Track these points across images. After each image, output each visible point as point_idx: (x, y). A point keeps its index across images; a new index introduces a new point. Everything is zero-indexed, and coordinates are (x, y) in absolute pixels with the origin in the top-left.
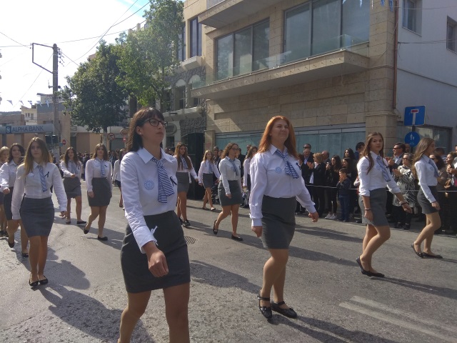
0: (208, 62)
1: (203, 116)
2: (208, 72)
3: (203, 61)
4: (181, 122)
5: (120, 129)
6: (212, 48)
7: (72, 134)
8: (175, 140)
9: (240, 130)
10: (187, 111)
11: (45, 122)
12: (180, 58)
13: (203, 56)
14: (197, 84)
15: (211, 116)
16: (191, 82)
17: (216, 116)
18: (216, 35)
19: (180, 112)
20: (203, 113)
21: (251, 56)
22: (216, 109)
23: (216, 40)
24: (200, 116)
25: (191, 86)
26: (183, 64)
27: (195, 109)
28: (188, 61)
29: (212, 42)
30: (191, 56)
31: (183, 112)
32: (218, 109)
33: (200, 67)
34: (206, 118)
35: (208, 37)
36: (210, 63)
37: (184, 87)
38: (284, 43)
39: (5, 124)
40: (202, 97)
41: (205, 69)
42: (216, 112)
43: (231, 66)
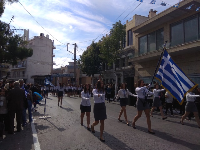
2: (135, 51)
3: (133, 47)
4: (124, 72)
5: (99, 75)
6: (137, 42)
7: (80, 77)
8: (121, 79)
9: (150, 75)
10: (126, 68)
11: (70, 73)
12: (123, 46)
13: (133, 45)
14: (131, 56)
15: (137, 69)
16: (128, 56)
17: (139, 70)
18: (139, 36)
19: (123, 68)
20: (133, 69)
21: (155, 44)
22: (138, 67)
23: (139, 38)
25: (128, 57)
26: (125, 49)
27: (130, 67)
28: (127, 47)
29: (137, 39)
30: (128, 45)
31: (125, 68)
32: (140, 67)
33: (132, 50)
34: (135, 71)
35: (136, 37)
36: (136, 48)
37: (125, 58)
38: (171, 38)
39: (56, 74)
40: (133, 62)
41: (134, 50)
42: (139, 68)
43: (146, 48)
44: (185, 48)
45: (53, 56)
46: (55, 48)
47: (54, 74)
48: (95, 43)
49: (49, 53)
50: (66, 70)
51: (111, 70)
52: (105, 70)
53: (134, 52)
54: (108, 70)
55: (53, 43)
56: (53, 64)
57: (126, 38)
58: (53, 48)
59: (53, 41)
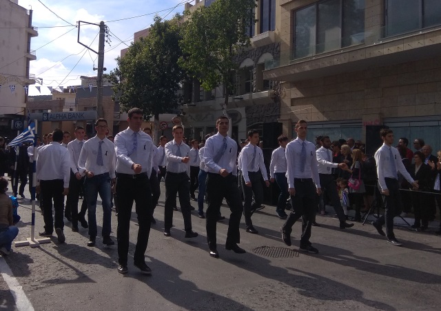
0: (283, 38)
1: (276, 102)
2: (282, 48)
3: (277, 37)
4: (247, 109)
5: (173, 117)
6: (289, 22)
7: (115, 122)
8: (240, 130)
9: (325, 119)
10: (255, 96)
11: (86, 109)
12: (248, 33)
13: (276, 31)
14: (269, 63)
15: (287, 101)
16: (261, 61)
17: (294, 102)
18: (294, 6)
19: (246, 97)
20: (276, 99)
21: (340, 30)
22: (290, 94)
23: (294, 12)
24: (272, 101)
25: (262, 66)
26: (252, 40)
27: (266, 93)
28: (257, 38)
29: (288, 14)
30: (261, 31)
31: (251, 96)
32: (296, 93)
33: (274, 44)
34: (280, 104)
35: (284, 9)
36: (286, 38)
37: (251, 68)
40: (275, 79)
41: (279, 45)
42: (293, 96)
43: (313, 43)
44: (427, 42)
46: (36, 34)
48: (162, 21)
49: (18, 48)
51: (210, 103)
52: (190, 102)
53: (279, 51)
54: (201, 101)
57: (256, 10)
58: (31, 33)
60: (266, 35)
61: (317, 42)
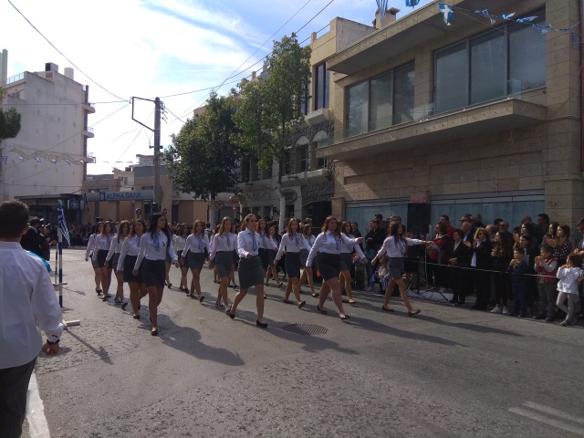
0: (336, 115)
1: (329, 180)
2: (336, 126)
3: (331, 114)
4: (303, 188)
5: (230, 196)
6: (342, 99)
7: (173, 201)
8: (295, 209)
9: (377, 197)
10: (310, 174)
11: (143, 188)
12: (303, 111)
13: (330, 109)
14: (323, 141)
15: (340, 180)
16: (315, 139)
17: (346, 180)
18: (347, 82)
19: (301, 175)
20: (330, 177)
21: (391, 107)
22: (341, 172)
23: (347, 89)
24: (326, 180)
25: (316, 144)
26: (307, 118)
27: (320, 171)
28: (312, 115)
29: (342, 91)
30: (316, 108)
31: (306, 175)
32: (349, 172)
33: (328, 121)
34: (333, 183)
35: (338, 86)
36: (340, 116)
37: (306, 146)
38: (433, 90)
39: (98, 190)
40: (329, 157)
41: (333, 123)
42: (347, 175)
43: (365, 120)
44: (470, 120)
45: (86, 135)
46: (93, 111)
47: (90, 191)
48: (218, 97)
49: (75, 125)
50: (131, 179)
51: (267, 181)
52: (248, 180)
53: (333, 129)
54: (258, 179)
55: (86, 94)
56: (87, 160)
57: (311, 87)
58: (88, 110)
59: (87, 87)
60: (320, 112)
61: (370, 119)
